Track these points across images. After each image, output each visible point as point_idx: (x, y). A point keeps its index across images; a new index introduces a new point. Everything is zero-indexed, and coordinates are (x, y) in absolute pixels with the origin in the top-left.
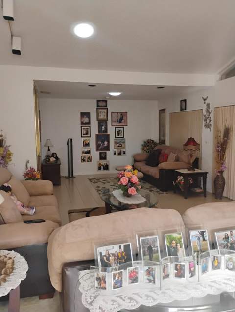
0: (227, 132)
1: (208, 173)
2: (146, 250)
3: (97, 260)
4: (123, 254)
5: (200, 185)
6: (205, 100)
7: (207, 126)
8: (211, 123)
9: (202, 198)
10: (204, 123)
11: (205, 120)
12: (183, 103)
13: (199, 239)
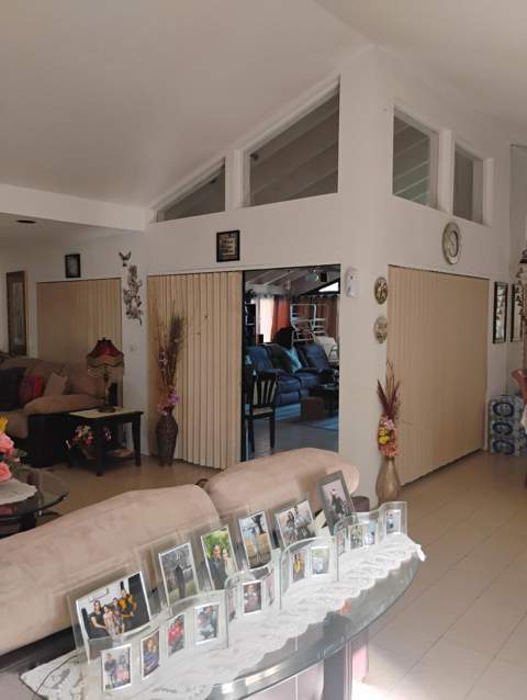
0: (177, 327)
1: (142, 413)
2: (172, 577)
3: (78, 626)
4: (130, 600)
5: (125, 441)
6: (125, 259)
7: (133, 314)
8: (140, 308)
9: (133, 469)
10: (125, 307)
11: (128, 302)
12: (73, 262)
13: (254, 531)
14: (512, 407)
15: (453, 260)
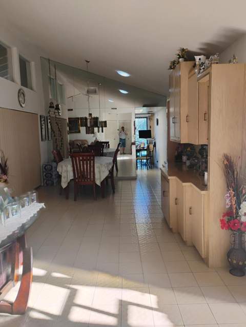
14: (52, 166)
15: (23, 105)
